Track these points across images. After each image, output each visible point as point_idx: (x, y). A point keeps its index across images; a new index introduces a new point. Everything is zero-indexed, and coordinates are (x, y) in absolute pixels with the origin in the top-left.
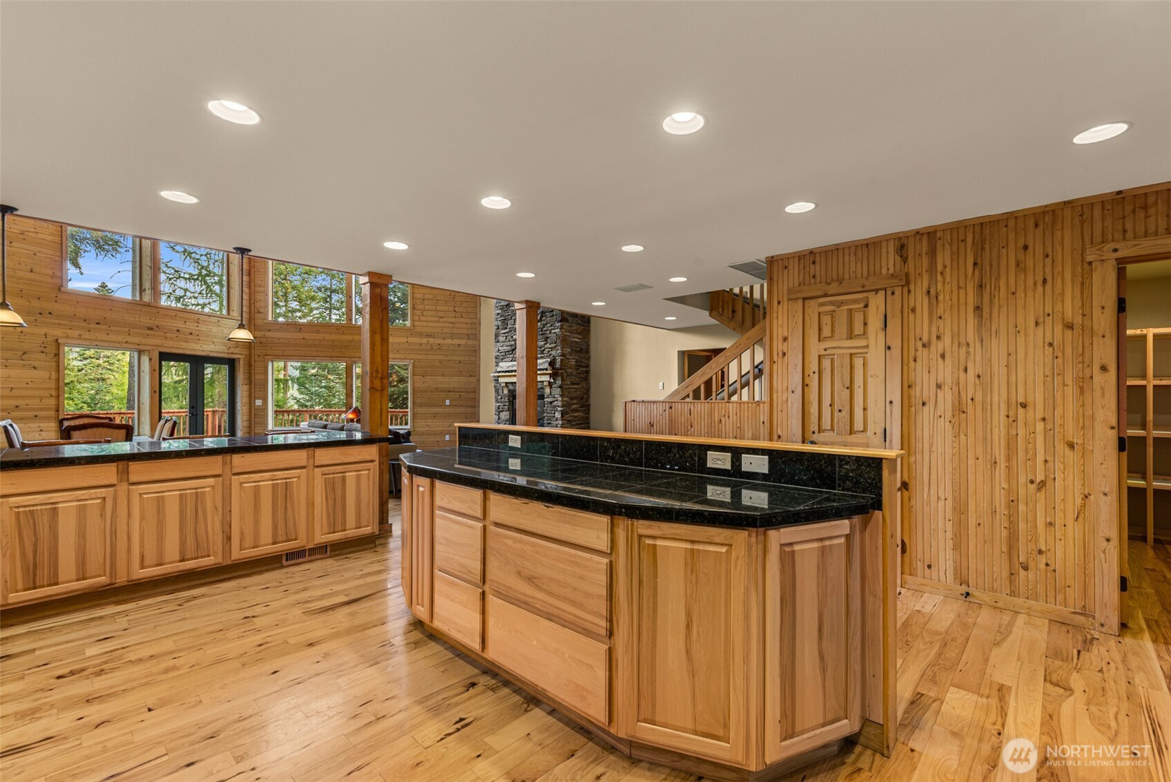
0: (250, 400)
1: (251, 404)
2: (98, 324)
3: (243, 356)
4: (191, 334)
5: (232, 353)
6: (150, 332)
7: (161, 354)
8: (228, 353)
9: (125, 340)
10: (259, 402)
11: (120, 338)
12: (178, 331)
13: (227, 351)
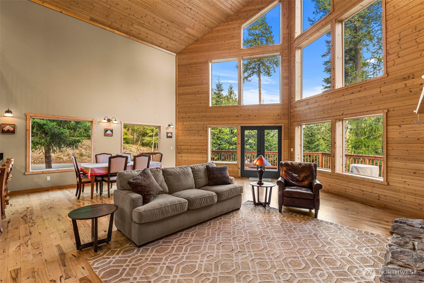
0: (289, 148)
1: (289, 150)
2: (219, 118)
3: (284, 124)
4: (255, 116)
5: (278, 123)
6: (238, 118)
7: (242, 127)
8: (275, 123)
9: (228, 123)
10: (292, 150)
11: (226, 122)
12: (249, 116)
13: (274, 122)
